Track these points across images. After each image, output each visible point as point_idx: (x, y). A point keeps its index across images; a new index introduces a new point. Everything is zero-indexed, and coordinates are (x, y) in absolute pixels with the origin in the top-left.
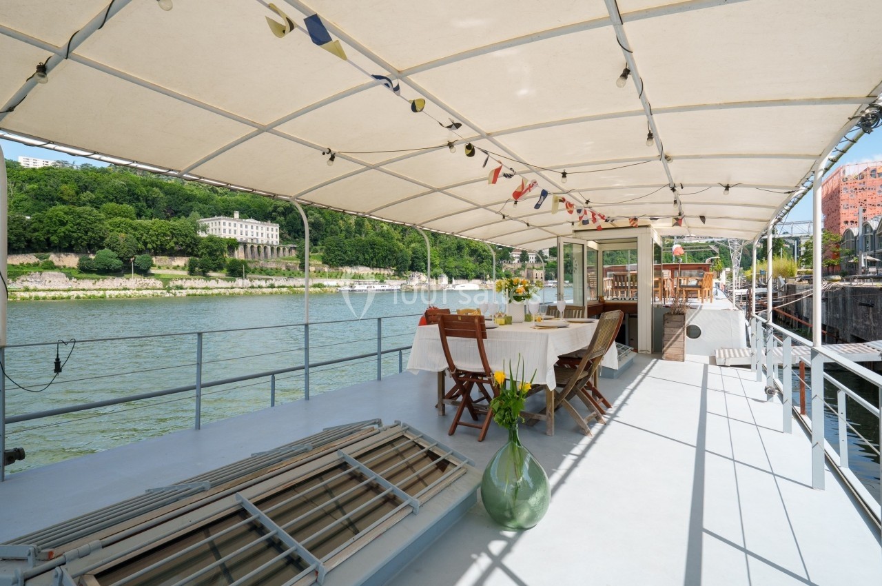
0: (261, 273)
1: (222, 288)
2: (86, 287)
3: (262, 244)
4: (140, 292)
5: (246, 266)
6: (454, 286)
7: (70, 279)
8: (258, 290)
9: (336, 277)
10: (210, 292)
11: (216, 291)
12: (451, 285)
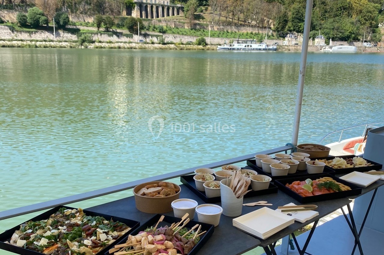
0: (153, 30)
1: (121, 42)
2: (23, 38)
3: (155, 4)
4: (61, 43)
5: (141, 23)
6: (331, 48)
7: (13, 32)
8: (150, 45)
9: (219, 37)
10: (112, 45)
11: (117, 45)
12: (327, 47)
